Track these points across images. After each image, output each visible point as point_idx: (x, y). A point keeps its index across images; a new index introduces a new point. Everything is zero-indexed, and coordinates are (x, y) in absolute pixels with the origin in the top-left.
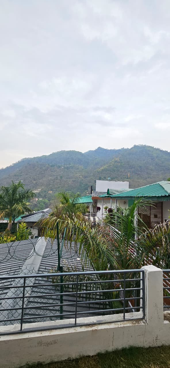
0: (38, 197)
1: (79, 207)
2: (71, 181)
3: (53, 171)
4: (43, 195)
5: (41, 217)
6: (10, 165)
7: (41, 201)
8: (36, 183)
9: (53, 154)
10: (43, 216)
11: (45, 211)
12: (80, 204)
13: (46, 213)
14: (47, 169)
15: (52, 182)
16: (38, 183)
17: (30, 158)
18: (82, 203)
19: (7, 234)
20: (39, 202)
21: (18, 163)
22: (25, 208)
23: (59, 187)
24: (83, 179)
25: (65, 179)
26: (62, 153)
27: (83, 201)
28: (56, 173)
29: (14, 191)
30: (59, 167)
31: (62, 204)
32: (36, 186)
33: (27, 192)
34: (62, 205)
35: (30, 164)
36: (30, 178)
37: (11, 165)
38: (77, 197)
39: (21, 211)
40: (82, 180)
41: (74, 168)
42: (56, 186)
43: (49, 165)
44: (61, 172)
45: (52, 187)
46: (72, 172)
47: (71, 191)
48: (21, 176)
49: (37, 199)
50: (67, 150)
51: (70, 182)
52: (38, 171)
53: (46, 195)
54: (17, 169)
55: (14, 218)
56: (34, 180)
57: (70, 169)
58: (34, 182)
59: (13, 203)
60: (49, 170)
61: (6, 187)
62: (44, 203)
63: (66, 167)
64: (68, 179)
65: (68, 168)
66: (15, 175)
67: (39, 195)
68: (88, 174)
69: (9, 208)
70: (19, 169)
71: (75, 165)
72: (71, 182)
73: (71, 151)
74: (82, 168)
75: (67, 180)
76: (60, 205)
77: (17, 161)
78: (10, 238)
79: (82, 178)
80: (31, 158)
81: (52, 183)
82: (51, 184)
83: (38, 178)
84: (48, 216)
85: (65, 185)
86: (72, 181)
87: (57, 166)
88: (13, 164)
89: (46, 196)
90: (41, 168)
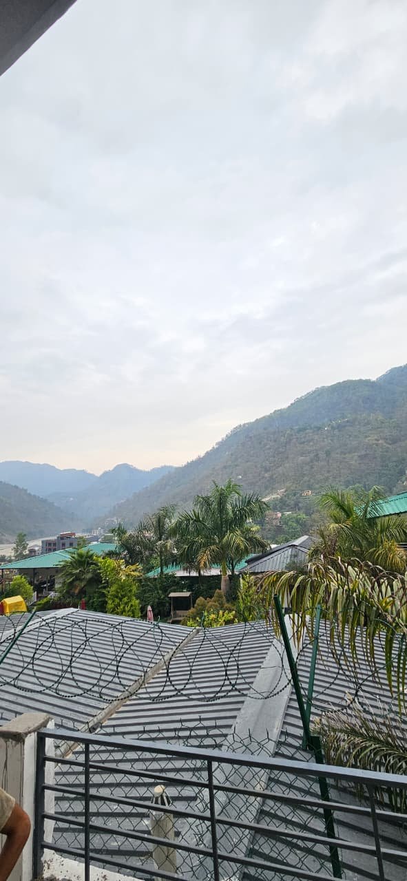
0: (281, 508)
1: (388, 527)
2: (356, 458)
3: (304, 443)
4: (293, 502)
5: (289, 558)
6: (211, 448)
7: (290, 518)
8: (271, 477)
9: (299, 402)
10: (295, 556)
11: (297, 542)
12: (387, 518)
13: (301, 549)
14: (290, 440)
15: (307, 467)
16: (274, 476)
17: (248, 424)
18: (395, 514)
19: (220, 604)
20: (285, 521)
21: (226, 440)
22: (250, 540)
23: (327, 479)
24: (389, 446)
25: (338, 455)
26: (319, 395)
27: (395, 507)
28: (312, 446)
29: (221, 504)
30: (318, 430)
31: (336, 523)
32: (270, 486)
33: (249, 501)
34: (337, 525)
35: (251, 437)
36: (256, 466)
37: (213, 448)
38: (374, 500)
39: (242, 547)
40: (387, 452)
41: (357, 423)
42: (319, 477)
43: (292, 429)
44: (325, 440)
45: (309, 481)
46: (355, 434)
47: (359, 483)
48: (236, 466)
49: (279, 515)
50: (329, 385)
51: (353, 462)
52: (270, 449)
53: (299, 502)
54: (227, 453)
55: (232, 565)
56: (267, 471)
57: (347, 428)
58: (266, 475)
59: (224, 529)
60: (295, 440)
61: (204, 496)
62: (297, 521)
63: (334, 425)
64: (345, 454)
65: (339, 427)
66: (225, 467)
67: (281, 505)
68: (401, 431)
69: (217, 541)
70: (230, 453)
71: (359, 416)
72: (356, 461)
73: (339, 383)
74: (380, 418)
75: (344, 458)
76: (332, 526)
77: (224, 436)
78: (223, 615)
79: (385, 444)
80: (250, 423)
81: (307, 470)
82: (304, 474)
83: (272, 465)
84: (304, 556)
85: (342, 471)
86: (359, 456)
87: (311, 428)
88: (217, 444)
89: (300, 505)
90: (275, 441)
